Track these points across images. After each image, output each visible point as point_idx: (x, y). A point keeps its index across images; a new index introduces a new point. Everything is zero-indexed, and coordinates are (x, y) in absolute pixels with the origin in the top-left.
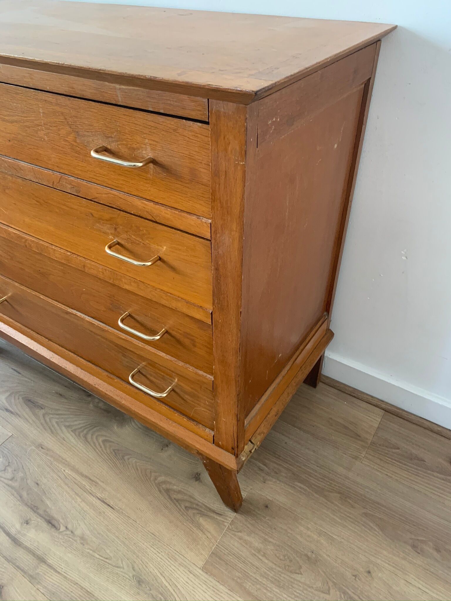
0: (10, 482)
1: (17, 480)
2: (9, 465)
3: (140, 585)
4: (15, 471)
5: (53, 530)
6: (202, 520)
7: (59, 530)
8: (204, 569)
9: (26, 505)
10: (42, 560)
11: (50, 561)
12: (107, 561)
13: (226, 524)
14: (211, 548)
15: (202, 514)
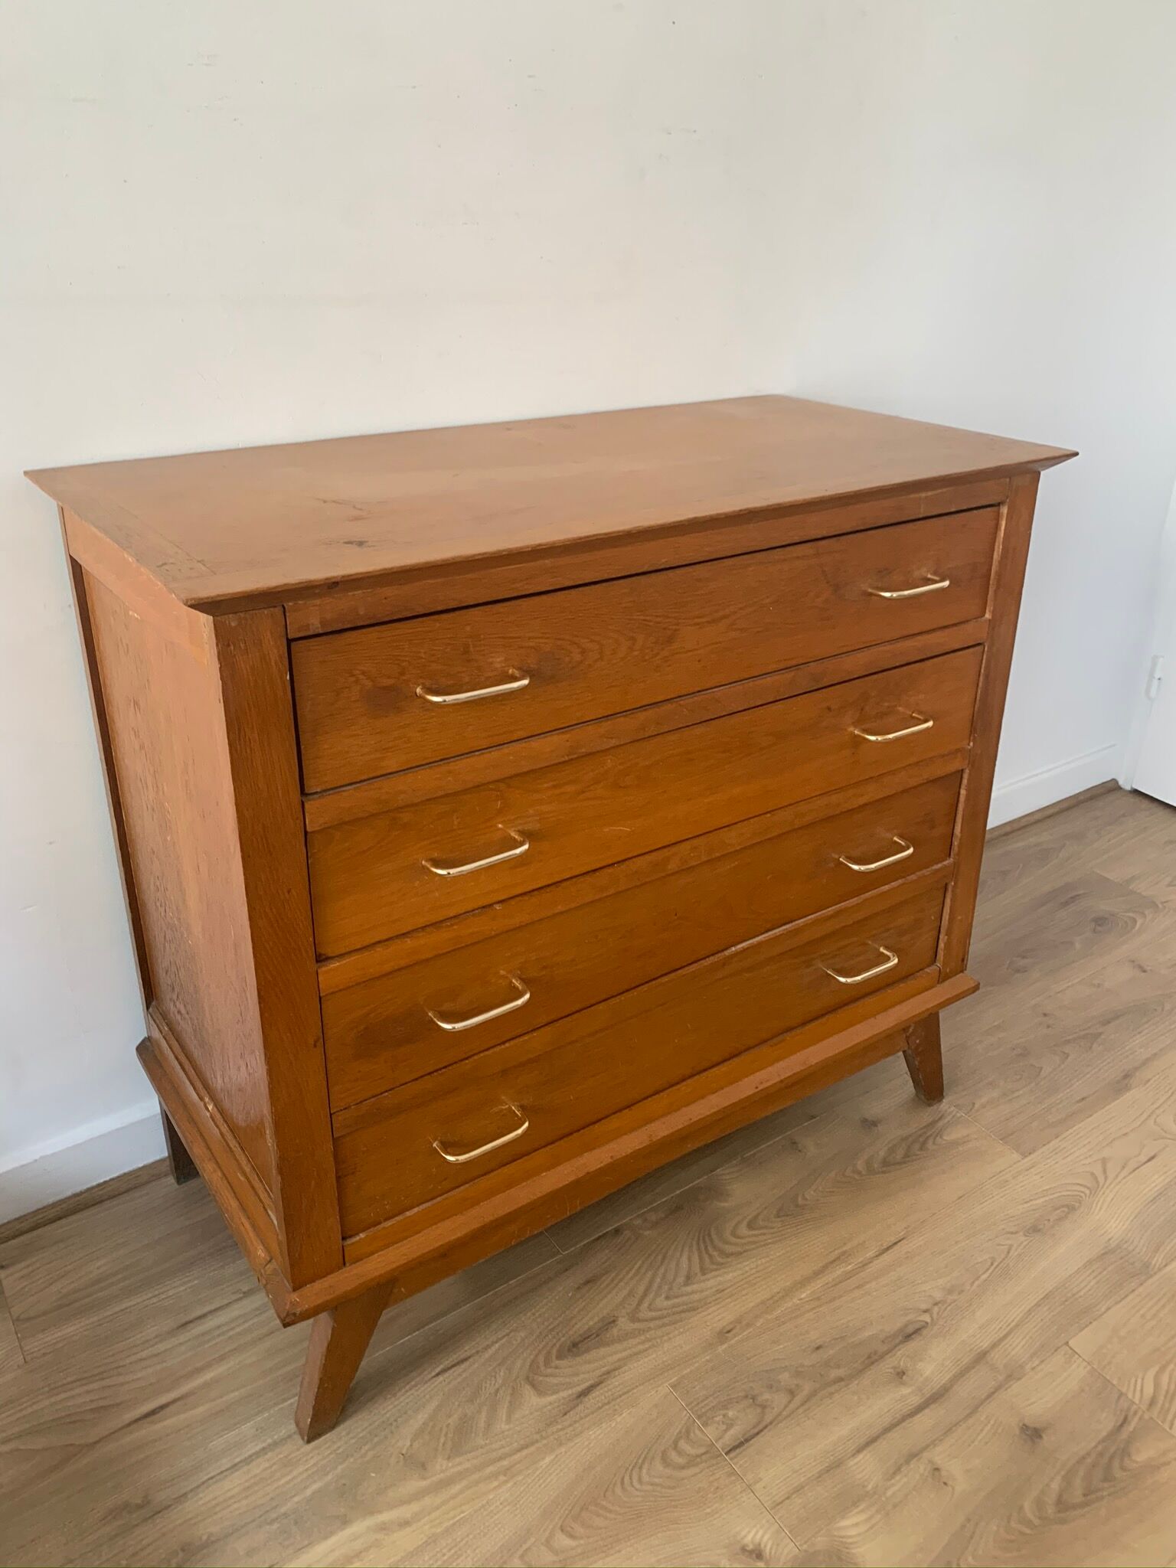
0: (798, 1400)
1: (797, 1385)
2: (754, 1398)
3: (1039, 1231)
4: (771, 1387)
5: (925, 1332)
6: (950, 1136)
7: (927, 1323)
8: (1024, 1156)
9: (861, 1372)
10: (981, 1357)
11: (985, 1345)
12: (995, 1264)
13: (958, 1115)
14: (994, 1139)
15: (940, 1134)
